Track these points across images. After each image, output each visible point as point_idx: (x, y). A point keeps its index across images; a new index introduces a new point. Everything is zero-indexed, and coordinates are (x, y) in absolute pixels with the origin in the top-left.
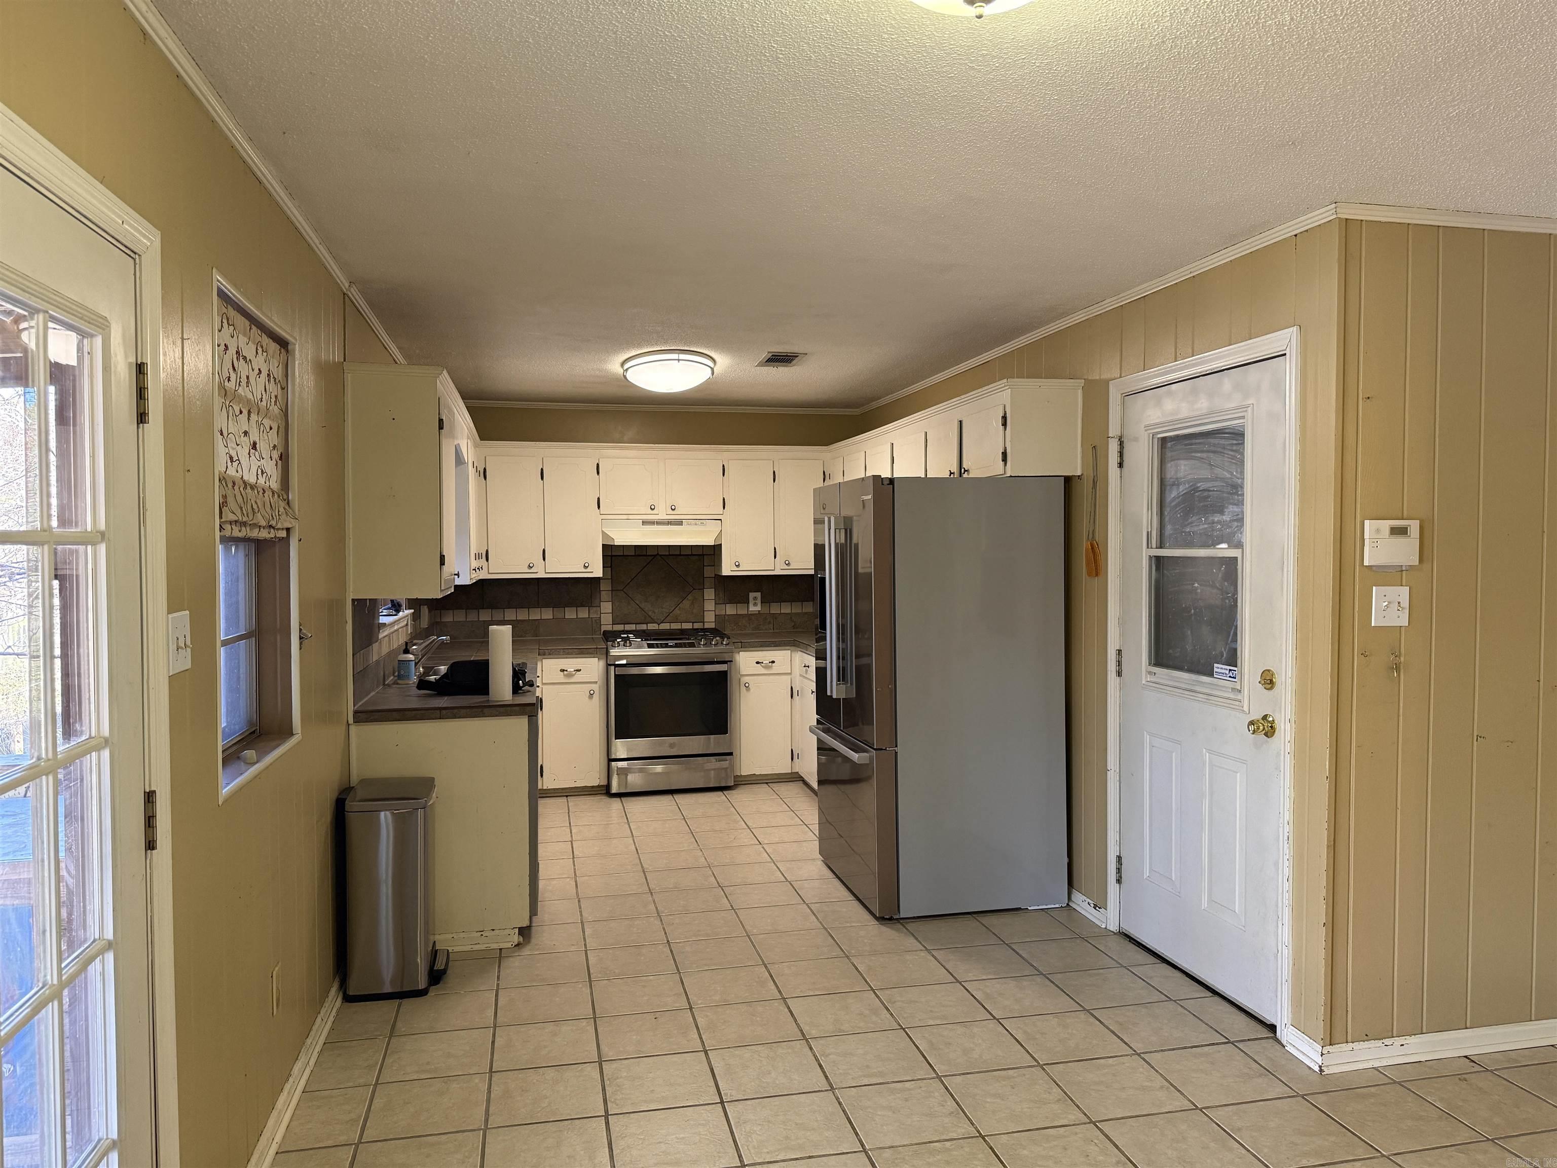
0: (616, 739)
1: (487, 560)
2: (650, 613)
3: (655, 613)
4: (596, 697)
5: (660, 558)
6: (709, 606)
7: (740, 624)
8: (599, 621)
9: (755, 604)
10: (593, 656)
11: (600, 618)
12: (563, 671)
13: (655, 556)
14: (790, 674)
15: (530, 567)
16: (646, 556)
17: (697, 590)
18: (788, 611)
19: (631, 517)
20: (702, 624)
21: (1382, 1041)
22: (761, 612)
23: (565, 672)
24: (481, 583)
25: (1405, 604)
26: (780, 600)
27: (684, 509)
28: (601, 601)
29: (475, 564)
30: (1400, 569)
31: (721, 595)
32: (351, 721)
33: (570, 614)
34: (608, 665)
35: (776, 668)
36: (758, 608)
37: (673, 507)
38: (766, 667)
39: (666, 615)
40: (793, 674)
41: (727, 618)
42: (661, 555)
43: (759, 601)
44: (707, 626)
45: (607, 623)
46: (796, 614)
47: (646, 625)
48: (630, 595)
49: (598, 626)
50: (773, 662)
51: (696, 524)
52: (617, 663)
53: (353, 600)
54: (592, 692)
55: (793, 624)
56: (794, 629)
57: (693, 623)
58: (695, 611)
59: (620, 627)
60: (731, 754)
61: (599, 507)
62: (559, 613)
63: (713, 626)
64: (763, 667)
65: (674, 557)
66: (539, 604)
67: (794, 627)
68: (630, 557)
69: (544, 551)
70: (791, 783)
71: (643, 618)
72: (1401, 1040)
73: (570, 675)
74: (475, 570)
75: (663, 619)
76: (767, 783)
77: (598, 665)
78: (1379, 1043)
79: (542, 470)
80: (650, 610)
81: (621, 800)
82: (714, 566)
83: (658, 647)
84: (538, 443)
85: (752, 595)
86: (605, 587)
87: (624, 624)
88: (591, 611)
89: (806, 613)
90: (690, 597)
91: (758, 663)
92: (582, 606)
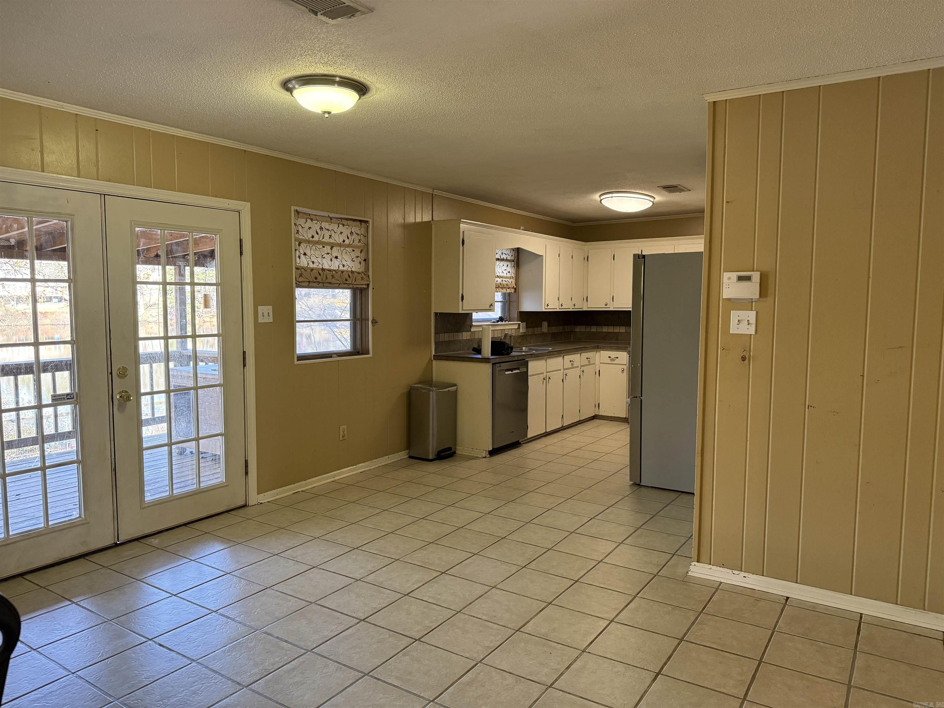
1: (587, 301)
10: (623, 351)
15: (606, 305)
21: (732, 571)
23: (611, 358)
25: (753, 321)
30: (751, 301)
32: (432, 359)
53: (435, 313)
54: (623, 369)
69: (613, 297)
72: (746, 574)
73: (613, 360)
77: (626, 356)
78: (730, 571)
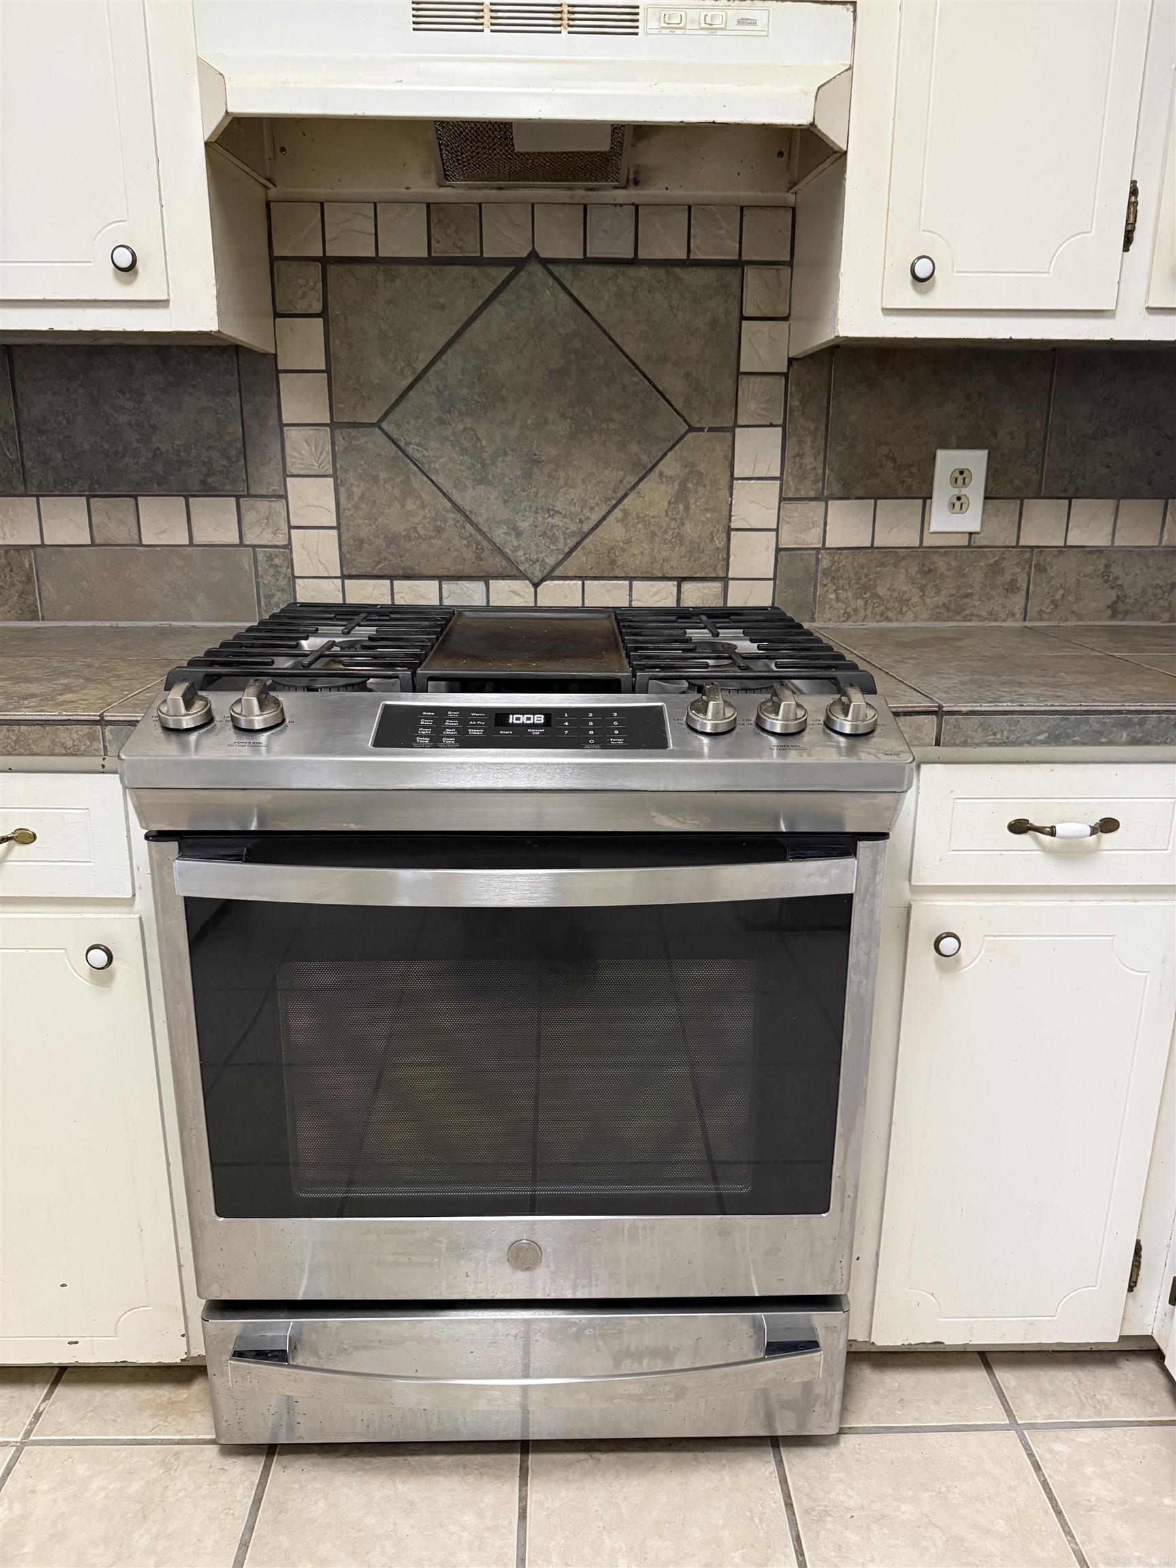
2: (499, 535)
3: (519, 535)
4: (128, 967)
5: (541, 274)
6: (755, 506)
7: (881, 590)
8: (282, 563)
9: (959, 503)
11: (288, 546)
13: (518, 264)
16: (481, 260)
17: (705, 435)
18: (1099, 539)
20: (717, 586)
22: (979, 541)
26: (1070, 490)
28: (286, 475)
31: (809, 460)
33: (161, 524)
36: (970, 521)
38: (1068, 853)
39: (564, 545)
41: (825, 563)
42: (546, 263)
43: (975, 492)
44: (739, 597)
45: (319, 574)
46: (1128, 552)
47: (480, 585)
48: (410, 450)
49: (283, 582)
50: (1108, 825)
51: (711, 28)
55: (1113, 594)
56: (1113, 617)
57: (681, 580)
58: (689, 529)
59: (373, 593)
63: (760, 596)
64: (1044, 849)
65: (610, 270)
66: (29, 482)
67: (1114, 610)
68: (404, 269)
71: (470, 555)
75: (552, 562)
80: (500, 522)
82: (786, 319)
85: (947, 461)
86: (298, 407)
87: (392, 578)
88: (249, 518)
90: (670, 466)
91: (1019, 827)
92: (209, 491)
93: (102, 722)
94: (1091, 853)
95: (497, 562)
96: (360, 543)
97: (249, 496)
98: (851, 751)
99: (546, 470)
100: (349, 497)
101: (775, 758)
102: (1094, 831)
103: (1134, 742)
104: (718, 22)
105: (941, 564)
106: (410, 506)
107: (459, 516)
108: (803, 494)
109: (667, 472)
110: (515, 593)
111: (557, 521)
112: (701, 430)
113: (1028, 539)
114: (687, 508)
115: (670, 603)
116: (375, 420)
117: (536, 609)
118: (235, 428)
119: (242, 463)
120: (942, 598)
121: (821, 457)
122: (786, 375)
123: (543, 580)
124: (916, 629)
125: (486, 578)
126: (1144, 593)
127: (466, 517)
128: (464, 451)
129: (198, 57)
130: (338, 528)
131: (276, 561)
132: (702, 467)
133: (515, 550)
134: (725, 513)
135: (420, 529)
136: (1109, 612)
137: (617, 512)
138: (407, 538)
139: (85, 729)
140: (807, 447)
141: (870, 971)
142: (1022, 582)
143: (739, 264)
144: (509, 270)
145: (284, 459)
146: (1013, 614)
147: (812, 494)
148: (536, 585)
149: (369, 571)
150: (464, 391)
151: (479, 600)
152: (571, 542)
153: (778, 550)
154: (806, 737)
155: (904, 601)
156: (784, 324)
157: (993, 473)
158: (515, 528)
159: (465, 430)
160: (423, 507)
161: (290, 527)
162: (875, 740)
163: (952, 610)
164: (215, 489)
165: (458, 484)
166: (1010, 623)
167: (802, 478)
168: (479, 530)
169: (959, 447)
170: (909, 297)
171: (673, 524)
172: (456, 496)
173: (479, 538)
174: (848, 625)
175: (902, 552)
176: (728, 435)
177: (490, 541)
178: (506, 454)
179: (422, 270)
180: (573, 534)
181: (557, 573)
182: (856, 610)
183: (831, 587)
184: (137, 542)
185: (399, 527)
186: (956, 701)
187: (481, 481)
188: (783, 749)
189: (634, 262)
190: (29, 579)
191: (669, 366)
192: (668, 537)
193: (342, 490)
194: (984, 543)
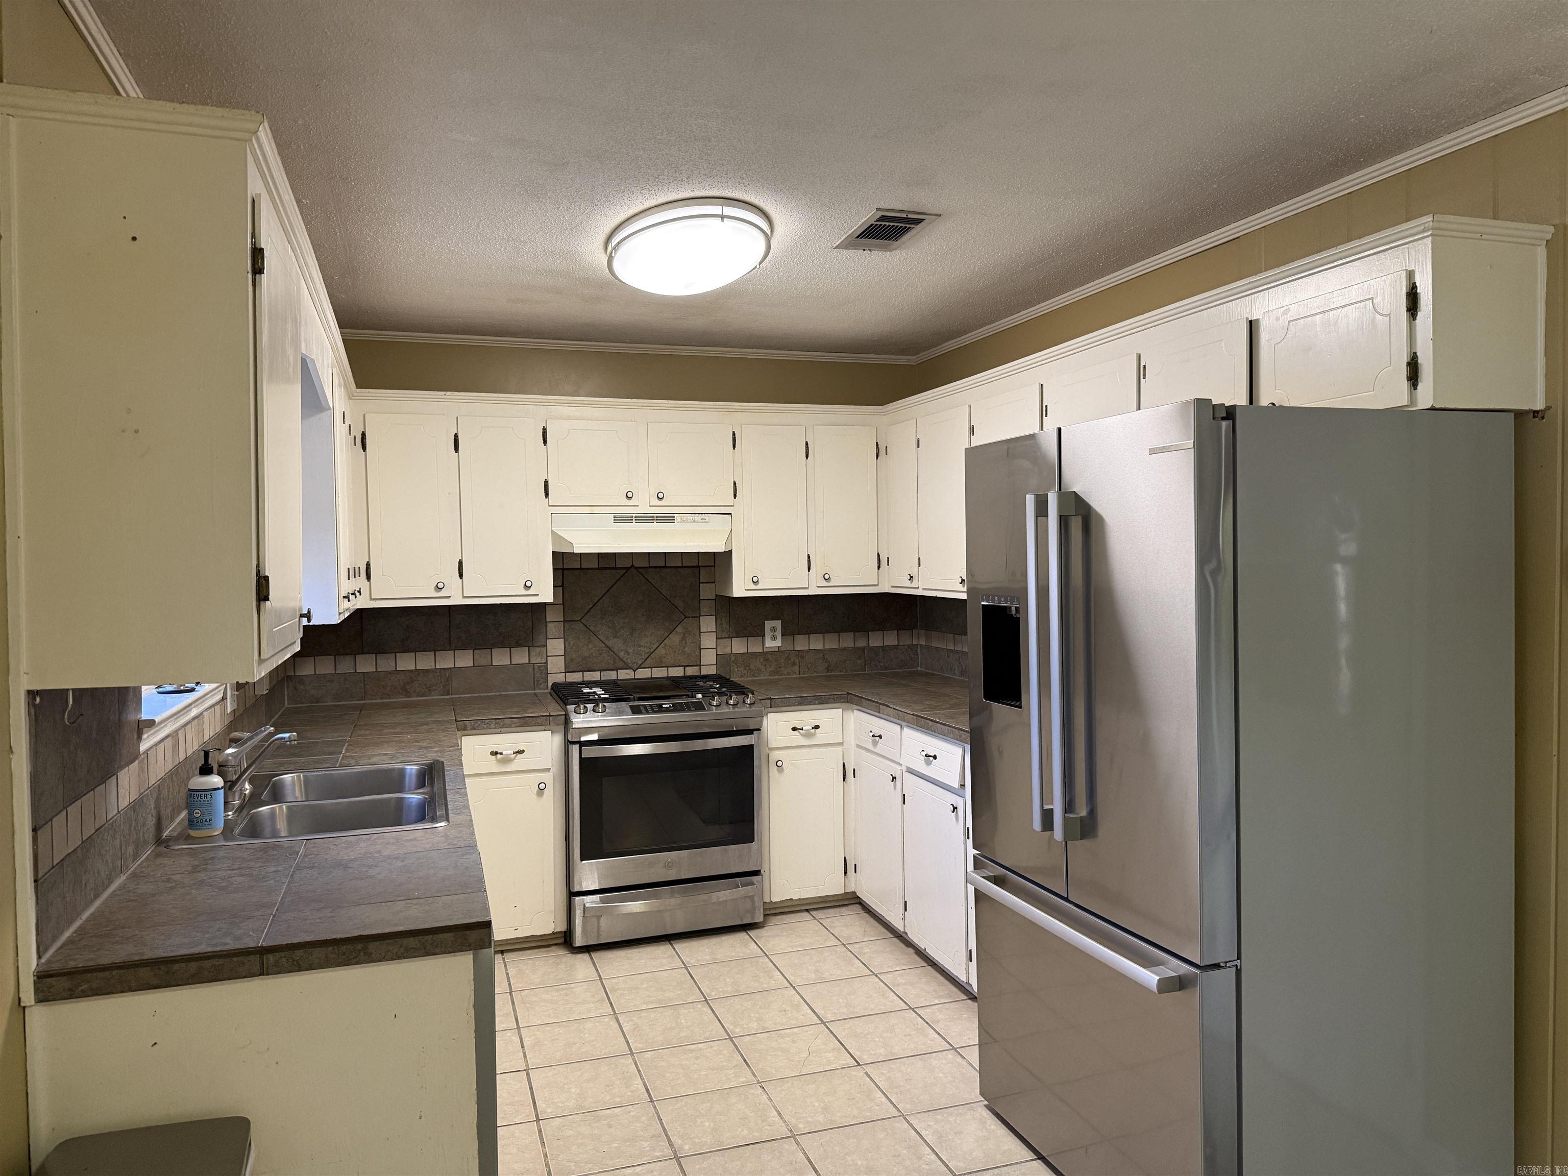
0: (582, 860)
1: (368, 577)
2: (622, 654)
3: (628, 654)
4: (549, 792)
5: (635, 571)
6: (708, 641)
7: (752, 667)
8: (543, 669)
9: (774, 638)
10: (543, 727)
11: (546, 663)
12: (494, 753)
13: (627, 569)
14: (841, 744)
15: (438, 589)
16: (615, 568)
17: (690, 619)
18: (820, 646)
19: (596, 510)
20: (697, 668)
23: (499, 756)
24: (359, 615)
26: (808, 631)
27: (675, 499)
28: (547, 638)
29: (347, 586)
31: (724, 625)
33: (500, 658)
34: (568, 743)
35: (821, 737)
36: (778, 643)
37: (661, 495)
38: (808, 735)
39: (644, 657)
40: (844, 744)
41: (733, 658)
42: (636, 568)
43: (779, 633)
44: (706, 671)
45: (557, 673)
46: (830, 650)
47: (615, 672)
48: (591, 628)
49: (545, 676)
50: (817, 727)
51: (694, 521)
52: (583, 739)
53: (31, 694)
54: (542, 786)
55: (827, 665)
56: (828, 672)
57: (685, 667)
58: (687, 650)
59: (576, 677)
60: (757, 873)
61: (547, 495)
62: (483, 657)
63: (712, 671)
64: (801, 735)
65: (657, 570)
66: (452, 645)
67: (828, 670)
68: (591, 571)
69: (460, 563)
70: (843, 909)
71: (611, 662)
73: (507, 760)
74: (347, 597)
75: (640, 663)
76: (807, 910)
77: (552, 742)
79: (456, 436)
80: (622, 651)
81: (592, 958)
82: (714, 582)
83: (647, 712)
84: (449, 393)
85: (768, 624)
86: (552, 616)
87: (583, 672)
88: (532, 654)
89: (845, 649)
90: (679, 629)
91: (794, 729)
92: (518, 645)
93: (550, 716)
94: (814, 734)
95: (621, 664)
96: (572, 660)
97: (533, 646)
98: (750, 707)
99: (638, 632)
100: (569, 645)
101: (731, 710)
102: (813, 728)
103: (819, 704)
104: (696, 520)
105: (770, 657)
106: (590, 646)
107: (607, 649)
108: (723, 636)
109: (678, 631)
110: (627, 674)
111: (642, 649)
112: (689, 617)
113: (798, 648)
114: (686, 643)
115: (682, 674)
116: (579, 619)
117: (635, 679)
118: (530, 623)
119: (531, 635)
120: (772, 668)
121: (728, 625)
122: (715, 600)
123: (637, 669)
124: (765, 679)
125: (617, 670)
126: (836, 664)
127: (610, 649)
128: (609, 627)
129: (552, 531)
130: (565, 655)
131: (542, 668)
132: (690, 629)
133: (627, 659)
134: (698, 643)
135: (594, 654)
136: (826, 670)
137: (663, 645)
138: (589, 657)
139: (545, 718)
140: (724, 621)
141: (760, 767)
142: (797, 661)
143: (698, 567)
144: (624, 571)
145: (546, 633)
146: (795, 673)
147: (727, 636)
148: (634, 671)
149: (575, 669)
150: (610, 608)
151: (614, 677)
152: (647, 656)
153: (717, 655)
154: (739, 705)
155: (759, 670)
156: (714, 584)
157: (783, 627)
158: (627, 652)
159: (610, 621)
160: (595, 646)
161: (547, 656)
162: (755, 705)
163: (776, 672)
164: (521, 644)
165: (607, 638)
166: (795, 676)
167: (723, 631)
168: (614, 653)
169: (772, 619)
170: (753, 587)
171: (681, 648)
172: (606, 642)
173: (614, 655)
174: (742, 679)
175: (758, 654)
176: (698, 619)
177: (618, 656)
178: (624, 628)
179: (597, 571)
180: (647, 653)
181: (642, 666)
182: (744, 674)
183: (735, 666)
184: (490, 664)
185: (587, 654)
186: (775, 696)
187: (615, 637)
188: (733, 708)
189: (665, 567)
190: (448, 680)
191: (677, 598)
192: (680, 652)
193: (567, 642)
194: (783, 650)
